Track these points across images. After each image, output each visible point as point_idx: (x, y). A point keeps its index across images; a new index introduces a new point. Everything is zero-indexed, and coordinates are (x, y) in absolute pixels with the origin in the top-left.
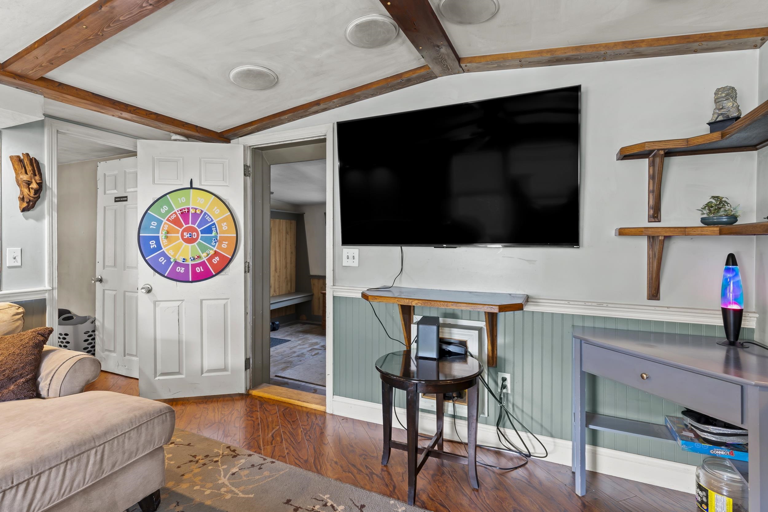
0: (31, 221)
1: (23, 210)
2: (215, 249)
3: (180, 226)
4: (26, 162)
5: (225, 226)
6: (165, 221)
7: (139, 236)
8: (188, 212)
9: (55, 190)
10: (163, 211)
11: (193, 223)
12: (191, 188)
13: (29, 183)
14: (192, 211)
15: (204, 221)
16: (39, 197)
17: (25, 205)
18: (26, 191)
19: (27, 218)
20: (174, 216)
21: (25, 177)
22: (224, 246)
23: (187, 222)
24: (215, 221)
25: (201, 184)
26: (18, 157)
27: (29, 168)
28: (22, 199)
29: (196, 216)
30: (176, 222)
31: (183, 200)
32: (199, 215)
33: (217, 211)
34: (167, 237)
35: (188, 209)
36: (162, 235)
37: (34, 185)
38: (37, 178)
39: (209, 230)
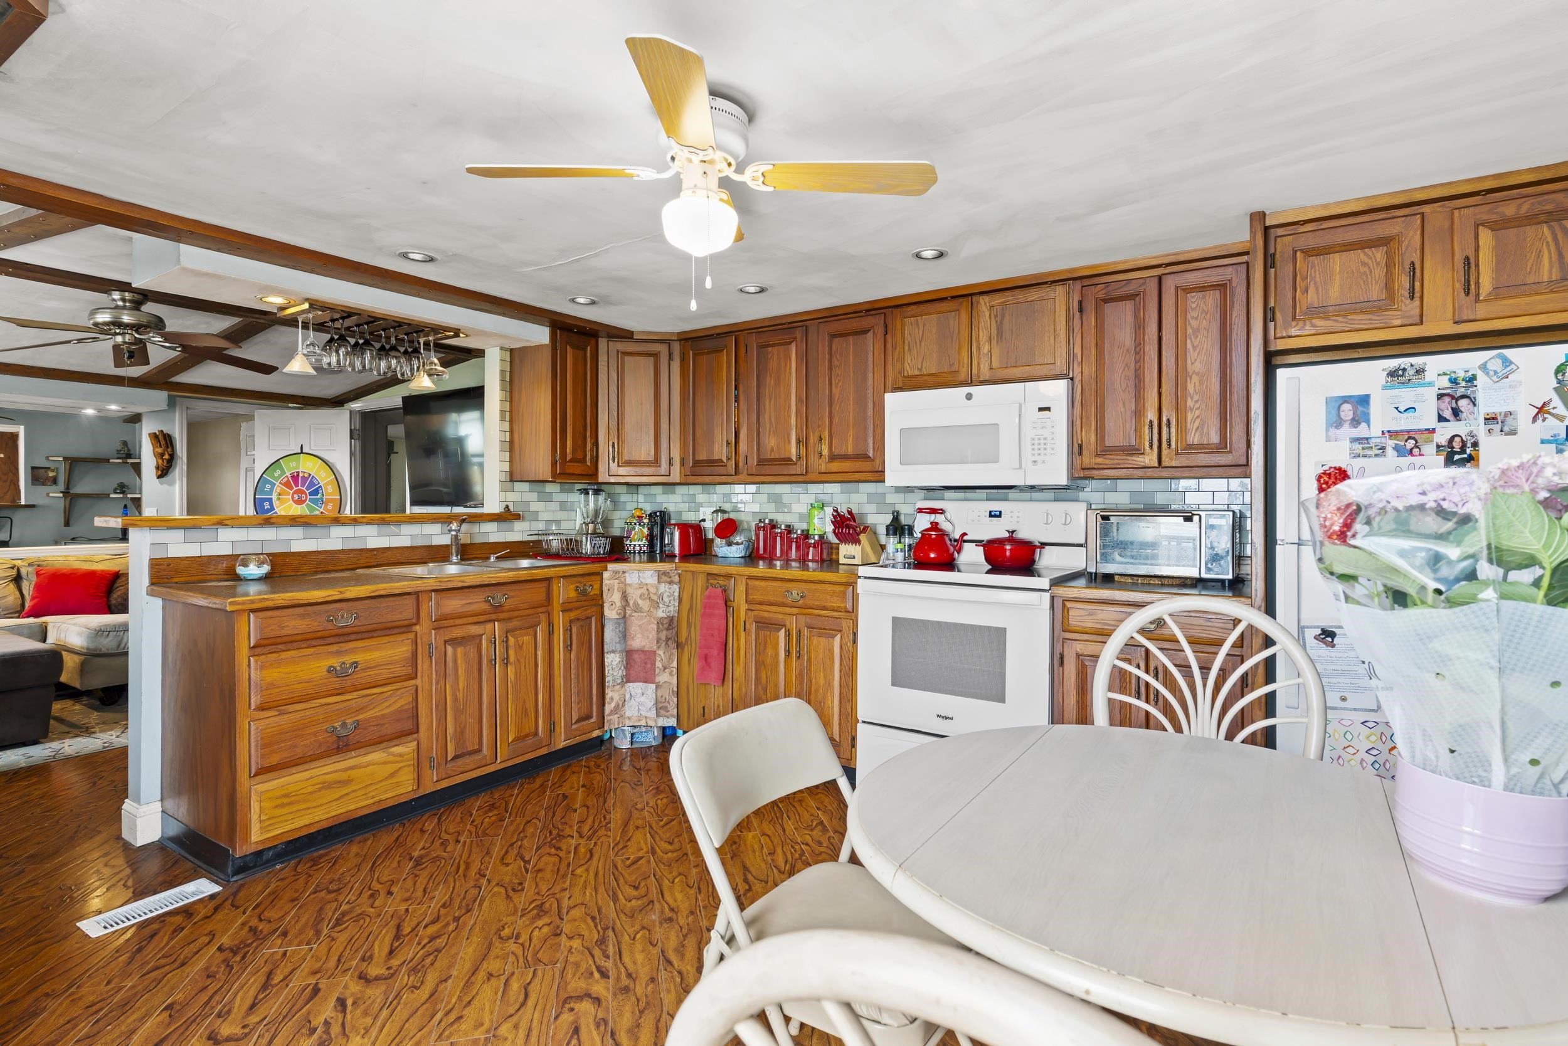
0: (165, 486)
1: (159, 477)
2: (322, 510)
3: (291, 488)
4: (161, 437)
5: (330, 489)
6: (277, 484)
7: (255, 498)
8: (298, 475)
9: (185, 459)
10: (276, 475)
11: (303, 485)
12: (302, 453)
13: (162, 455)
14: (301, 475)
15: (312, 484)
16: (170, 467)
17: (160, 473)
18: (160, 461)
19: (161, 484)
20: (286, 479)
21: (159, 450)
22: (330, 507)
23: (297, 485)
24: (321, 484)
25: (310, 449)
26: (155, 433)
27: (163, 442)
28: (157, 468)
29: (305, 479)
30: (287, 485)
31: (294, 463)
32: (307, 478)
33: (323, 475)
34: (279, 499)
35: (298, 473)
36: (274, 497)
37: (166, 457)
38: (169, 450)
39: (315, 493)
